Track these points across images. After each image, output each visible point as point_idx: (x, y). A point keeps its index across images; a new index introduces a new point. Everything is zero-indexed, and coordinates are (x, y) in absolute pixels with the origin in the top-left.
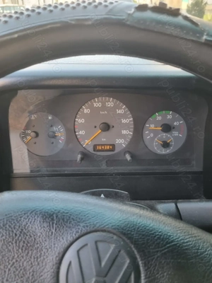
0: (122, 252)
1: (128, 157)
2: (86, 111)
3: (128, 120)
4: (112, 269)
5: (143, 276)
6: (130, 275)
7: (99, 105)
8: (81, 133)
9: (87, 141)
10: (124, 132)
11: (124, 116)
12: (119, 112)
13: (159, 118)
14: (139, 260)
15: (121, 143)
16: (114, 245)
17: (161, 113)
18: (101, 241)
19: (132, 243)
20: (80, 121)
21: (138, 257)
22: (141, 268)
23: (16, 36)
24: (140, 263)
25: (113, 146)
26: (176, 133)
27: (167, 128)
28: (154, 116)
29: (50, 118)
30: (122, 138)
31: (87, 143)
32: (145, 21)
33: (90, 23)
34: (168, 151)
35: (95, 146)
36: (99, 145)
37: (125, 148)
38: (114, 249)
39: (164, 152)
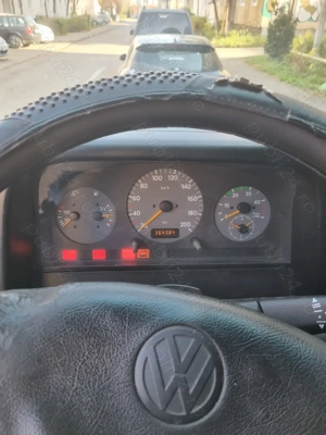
0: (203, 347)
1: (197, 245)
2: (142, 186)
3: (196, 198)
4: (193, 365)
5: (225, 371)
6: (212, 372)
7: (160, 178)
8: (135, 213)
9: (143, 225)
10: (191, 213)
11: (191, 192)
12: (185, 187)
13: (235, 195)
14: (221, 354)
15: (187, 226)
16: (193, 340)
17: (237, 189)
18: (179, 335)
19: (213, 337)
20: (134, 198)
21: (220, 352)
22: (224, 364)
23: (89, 112)
24: (222, 358)
25: (177, 230)
26: (256, 215)
27: (246, 208)
28: (229, 193)
29: (96, 194)
30: (187, 221)
31: (143, 227)
32: (225, 97)
33: (167, 99)
34: (247, 238)
35: (153, 231)
36: (158, 230)
37: (192, 234)
38: (194, 343)
39: (241, 238)
